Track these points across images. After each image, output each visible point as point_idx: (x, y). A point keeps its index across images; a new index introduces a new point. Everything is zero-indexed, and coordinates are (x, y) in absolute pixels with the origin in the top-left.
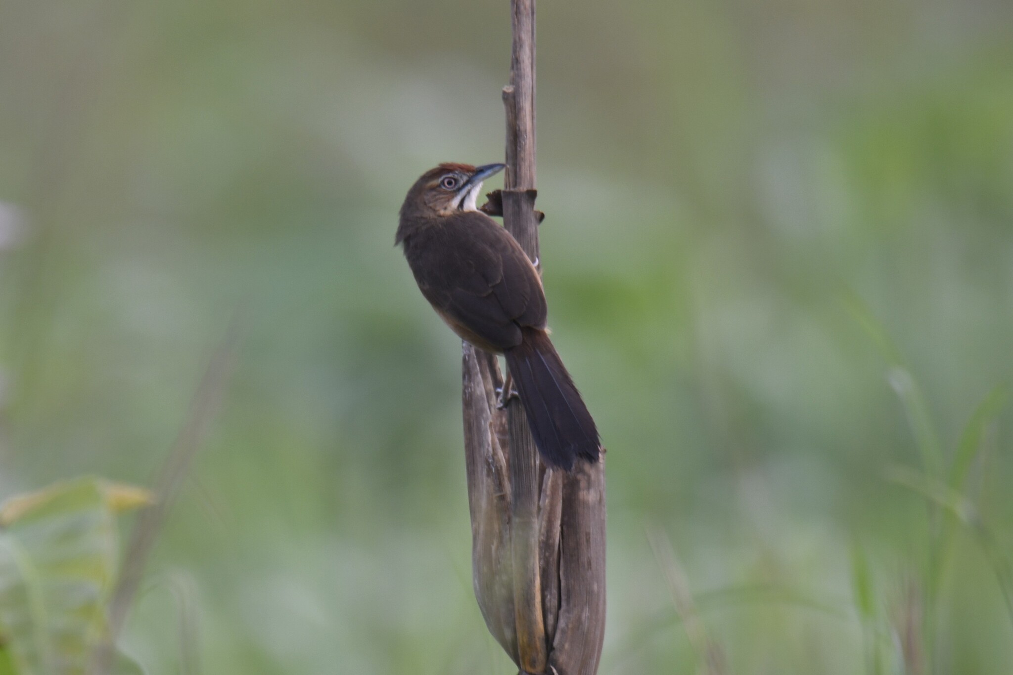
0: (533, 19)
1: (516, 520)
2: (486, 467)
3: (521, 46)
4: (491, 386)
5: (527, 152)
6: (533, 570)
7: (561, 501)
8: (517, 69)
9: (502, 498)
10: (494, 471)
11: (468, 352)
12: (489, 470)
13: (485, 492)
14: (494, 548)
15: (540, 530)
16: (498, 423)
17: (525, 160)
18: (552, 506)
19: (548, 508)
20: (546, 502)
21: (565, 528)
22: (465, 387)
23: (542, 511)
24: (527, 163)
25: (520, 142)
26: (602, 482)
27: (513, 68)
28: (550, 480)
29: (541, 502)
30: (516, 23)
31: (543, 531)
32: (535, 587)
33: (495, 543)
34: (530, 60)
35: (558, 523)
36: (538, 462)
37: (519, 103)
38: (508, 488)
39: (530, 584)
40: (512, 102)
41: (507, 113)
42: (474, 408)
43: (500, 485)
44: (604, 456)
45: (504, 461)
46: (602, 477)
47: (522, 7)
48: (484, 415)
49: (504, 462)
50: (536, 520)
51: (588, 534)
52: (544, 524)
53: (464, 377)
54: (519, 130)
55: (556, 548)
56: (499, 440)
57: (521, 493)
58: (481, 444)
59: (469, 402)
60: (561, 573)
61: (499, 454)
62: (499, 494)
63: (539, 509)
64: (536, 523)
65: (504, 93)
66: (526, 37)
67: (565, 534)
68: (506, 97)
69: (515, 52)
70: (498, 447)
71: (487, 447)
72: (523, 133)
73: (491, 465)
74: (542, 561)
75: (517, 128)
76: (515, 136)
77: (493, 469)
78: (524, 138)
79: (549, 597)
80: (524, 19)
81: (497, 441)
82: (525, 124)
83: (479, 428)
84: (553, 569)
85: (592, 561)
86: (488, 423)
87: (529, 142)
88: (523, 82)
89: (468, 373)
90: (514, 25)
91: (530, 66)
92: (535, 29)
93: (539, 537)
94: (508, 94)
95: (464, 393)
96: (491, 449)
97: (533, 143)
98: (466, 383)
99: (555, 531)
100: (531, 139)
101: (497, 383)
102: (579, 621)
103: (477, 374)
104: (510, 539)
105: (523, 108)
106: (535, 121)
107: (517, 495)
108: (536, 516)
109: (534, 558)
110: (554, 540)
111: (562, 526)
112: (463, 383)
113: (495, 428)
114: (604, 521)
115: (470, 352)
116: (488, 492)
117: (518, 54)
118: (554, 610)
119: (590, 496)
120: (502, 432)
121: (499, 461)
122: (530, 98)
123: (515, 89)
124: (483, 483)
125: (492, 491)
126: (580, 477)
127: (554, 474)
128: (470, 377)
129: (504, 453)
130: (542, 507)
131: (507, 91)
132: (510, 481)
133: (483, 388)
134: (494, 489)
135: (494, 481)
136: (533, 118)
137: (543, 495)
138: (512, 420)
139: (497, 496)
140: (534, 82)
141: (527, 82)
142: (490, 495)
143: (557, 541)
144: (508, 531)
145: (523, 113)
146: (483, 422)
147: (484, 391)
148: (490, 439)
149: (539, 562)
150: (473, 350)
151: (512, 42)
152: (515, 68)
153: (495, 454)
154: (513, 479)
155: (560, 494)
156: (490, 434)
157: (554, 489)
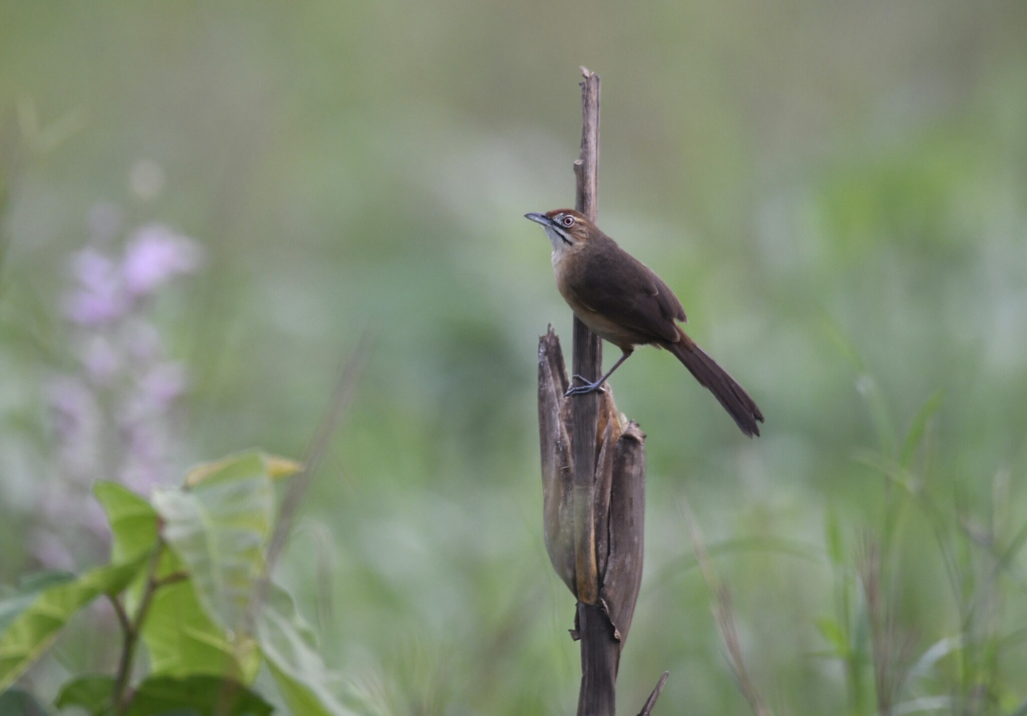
0: (598, 110)
1: (576, 487)
2: (555, 447)
3: (589, 131)
4: (560, 386)
5: (592, 210)
6: (590, 526)
7: (612, 473)
8: (585, 148)
9: (567, 471)
11: (542, 359)
12: (558, 449)
13: (554, 465)
14: (560, 507)
15: (595, 496)
16: (565, 413)
18: (605, 478)
19: (602, 479)
20: (599, 474)
21: (614, 494)
22: (541, 387)
23: (597, 480)
25: (586, 202)
26: (642, 460)
27: (582, 147)
28: (603, 458)
29: (597, 474)
30: (585, 113)
31: (597, 495)
32: (590, 538)
33: (561, 505)
34: (595, 141)
35: (609, 490)
36: (595, 444)
37: (586, 173)
38: (572, 463)
39: (586, 535)
40: (581, 172)
41: (577, 180)
42: (546, 402)
43: (565, 461)
44: (644, 440)
45: (569, 441)
46: (642, 455)
47: (590, 102)
48: (554, 408)
49: (569, 443)
50: (592, 487)
51: (631, 499)
52: (598, 490)
53: (540, 379)
54: (586, 193)
55: (607, 509)
56: (566, 426)
57: (583, 468)
58: (552, 429)
59: (543, 397)
60: (610, 528)
61: (565, 437)
62: (565, 467)
63: (595, 479)
64: (592, 489)
65: (575, 165)
66: (593, 124)
67: (614, 497)
68: (576, 168)
69: (584, 134)
70: (565, 431)
71: (556, 432)
72: (588, 196)
73: (559, 445)
74: (596, 519)
75: (584, 192)
76: (583, 198)
77: (561, 448)
78: (589, 200)
79: (601, 546)
80: (591, 110)
81: (564, 427)
82: (591, 189)
83: (550, 417)
84: (605, 525)
85: (634, 520)
86: (558, 413)
87: (593, 202)
88: (589, 158)
89: (542, 376)
90: (584, 114)
91: (595, 146)
92: (599, 117)
93: (594, 500)
94: (578, 166)
95: (540, 391)
96: (559, 433)
97: (596, 202)
99: (607, 495)
100: (595, 200)
101: (565, 384)
102: (623, 565)
103: (549, 377)
104: (572, 502)
105: (589, 176)
106: (598, 187)
107: (578, 468)
108: (592, 484)
109: (590, 516)
110: (606, 503)
111: (612, 492)
112: (539, 383)
113: (563, 417)
114: (643, 489)
115: (544, 360)
116: (557, 467)
117: (586, 136)
118: (604, 556)
119: (634, 471)
120: (568, 421)
121: (565, 442)
122: (594, 169)
123: (583, 162)
124: (552, 459)
125: (559, 465)
126: (626, 455)
127: (606, 454)
128: (544, 379)
129: (569, 436)
130: (597, 478)
131: (578, 164)
132: (573, 457)
133: (554, 387)
134: (561, 464)
135: (561, 458)
136: (596, 184)
137: (598, 469)
138: (576, 411)
139: (564, 469)
140: (598, 158)
141: (593, 157)
142: (558, 468)
143: (608, 504)
144: (571, 496)
145: (589, 181)
146: (553, 413)
147: (554, 390)
148: (559, 425)
149: (594, 519)
150: (546, 359)
151: (582, 126)
152: (584, 146)
153: (562, 437)
154: (576, 456)
155: (611, 469)
156: (558, 422)
157: (607, 463)
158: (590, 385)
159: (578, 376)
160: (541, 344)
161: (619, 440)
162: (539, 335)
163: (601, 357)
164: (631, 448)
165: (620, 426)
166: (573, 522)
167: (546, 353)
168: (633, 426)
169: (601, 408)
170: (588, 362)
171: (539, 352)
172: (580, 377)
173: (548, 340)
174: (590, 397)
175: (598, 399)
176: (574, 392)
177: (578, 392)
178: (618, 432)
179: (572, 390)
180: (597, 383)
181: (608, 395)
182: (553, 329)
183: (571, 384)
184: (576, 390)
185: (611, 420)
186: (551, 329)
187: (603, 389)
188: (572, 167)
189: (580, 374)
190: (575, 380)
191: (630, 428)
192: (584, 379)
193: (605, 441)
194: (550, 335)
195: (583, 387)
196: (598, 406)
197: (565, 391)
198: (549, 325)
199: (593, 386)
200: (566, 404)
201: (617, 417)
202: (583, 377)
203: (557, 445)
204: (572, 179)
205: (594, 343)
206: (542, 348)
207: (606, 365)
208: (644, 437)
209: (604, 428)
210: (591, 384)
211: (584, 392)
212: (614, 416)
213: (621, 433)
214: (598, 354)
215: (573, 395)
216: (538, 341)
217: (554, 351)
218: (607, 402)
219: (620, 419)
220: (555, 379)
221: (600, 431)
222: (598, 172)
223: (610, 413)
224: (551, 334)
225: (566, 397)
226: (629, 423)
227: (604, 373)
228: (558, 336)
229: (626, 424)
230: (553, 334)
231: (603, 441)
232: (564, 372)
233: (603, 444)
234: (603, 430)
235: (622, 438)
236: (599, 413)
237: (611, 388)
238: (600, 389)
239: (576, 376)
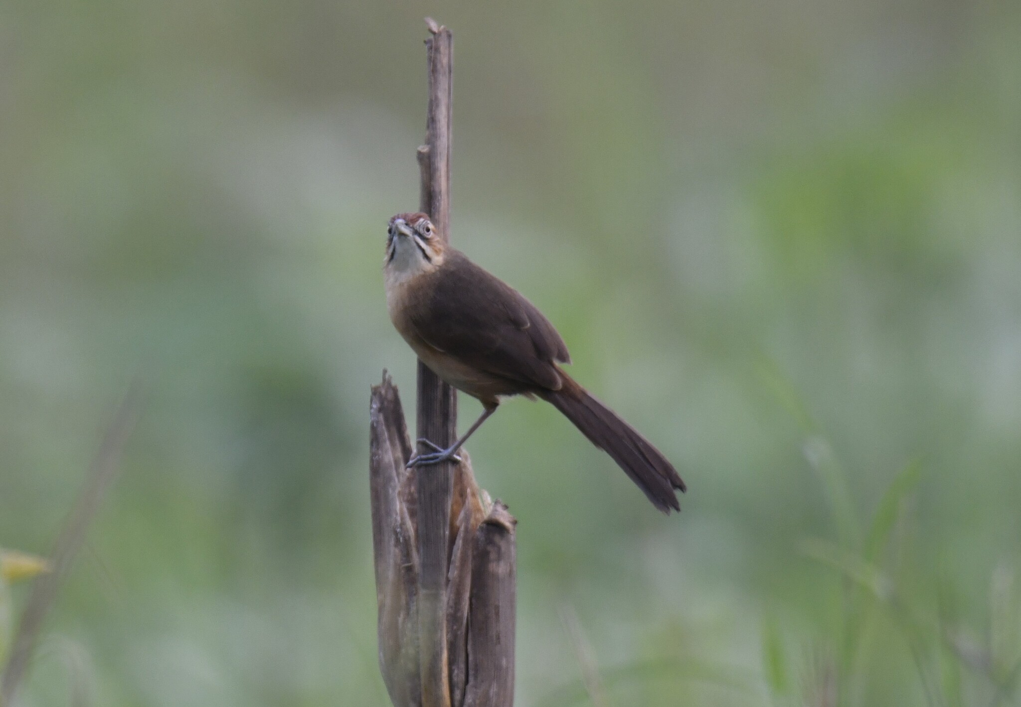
0: (450, 77)
1: (422, 592)
2: (393, 537)
3: (437, 106)
4: (399, 454)
5: (442, 213)
6: (440, 644)
7: (471, 573)
8: (433, 129)
9: (409, 569)
10: (401, 541)
11: (375, 418)
12: (397, 540)
13: (392, 561)
14: (401, 619)
15: (448, 604)
16: (407, 491)
17: (439, 221)
18: (461, 578)
19: (457, 580)
20: (454, 574)
21: (474, 601)
22: (373, 455)
23: (450, 582)
24: (441, 226)
25: (434, 202)
26: (513, 553)
27: (428, 127)
28: (459, 552)
29: (450, 575)
30: (433, 81)
31: (451, 603)
32: (441, 660)
33: (402, 616)
34: (446, 120)
35: (467, 595)
36: (447, 533)
37: (434, 163)
38: (416, 559)
39: (435, 657)
40: (427, 162)
41: (422, 173)
42: (382, 476)
43: (407, 556)
44: (514, 527)
45: (412, 529)
46: (512, 548)
47: (439, 66)
48: (392, 484)
49: (412, 532)
50: (444, 592)
51: (497, 608)
52: (452, 596)
53: (372, 445)
54: (434, 191)
55: (465, 621)
56: (408, 509)
57: (431, 565)
58: (388, 513)
59: (376, 469)
60: (469, 648)
61: (407, 523)
62: (406, 565)
63: (448, 580)
64: (444, 595)
65: (420, 153)
66: (442, 96)
67: (473, 607)
68: (421, 157)
69: (431, 110)
70: (407, 516)
71: (395, 516)
72: (438, 194)
73: (399, 535)
74: (450, 636)
75: (432, 189)
76: (429, 197)
77: (401, 538)
78: (439, 200)
79: (456, 672)
80: (441, 77)
81: (405, 510)
82: (440, 185)
83: (387, 496)
84: (461, 643)
85: (501, 635)
86: (397, 491)
87: (443, 203)
88: (439, 143)
89: (376, 440)
90: (430, 83)
91: (446, 127)
92: (452, 87)
93: (447, 610)
94: (424, 154)
95: (372, 460)
96: (399, 519)
97: (448, 204)
98: (374, 450)
99: (464, 603)
100: (446, 200)
101: (406, 451)
102: (486, 698)
103: (385, 442)
104: (417, 612)
105: (438, 168)
106: (450, 182)
107: (424, 566)
108: (444, 587)
109: (442, 630)
110: (463, 615)
111: (471, 599)
112: (371, 452)
113: (403, 496)
114: (513, 594)
115: (378, 418)
116: (395, 563)
117: (433, 113)
118: (461, 685)
119: (500, 569)
120: (411, 501)
121: (407, 531)
122: (445, 158)
123: (430, 149)
124: (389, 553)
125: (399, 561)
126: (490, 548)
127: (463, 545)
128: (378, 444)
129: (413, 522)
130: (451, 579)
131: (422, 151)
132: (418, 551)
133: (391, 456)
134: (401, 560)
135: (401, 551)
136: (448, 179)
137: (451, 566)
138: (421, 488)
139: (404, 567)
140: (450, 142)
141: (443, 142)
142: (396, 565)
143: (465, 614)
144: (415, 603)
145: (438, 174)
146: (391, 491)
147: (392, 459)
148: (398, 508)
149: (447, 635)
150: (381, 417)
151: (428, 100)
152: (431, 127)
153: (403, 524)
154: (421, 551)
155: (470, 566)
156: (398, 503)
157: (463, 560)
158: (440, 452)
160: (374, 398)
161: (481, 528)
162: (371, 386)
163: (455, 415)
164: (497, 538)
165: (482, 508)
166: (418, 639)
167: (380, 410)
168: (500, 509)
169: (456, 484)
170: (438, 421)
171: (371, 408)
172: (427, 441)
173: (383, 392)
174: (441, 470)
175: (451, 470)
176: (419, 462)
177: (424, 462)
178: (478, 516)
179: (416, 459)
181: (465, 466)
182: (390, 376)
183: (415, 451)
184: (421, 460)
185: (470, 500)
186: (387, 376)
187: (458, 458)
188: (415, 155)
189: (427, 438)
190: (420, 446)
191: (495, 510)
192: (432, 445)
193: (462, 529)
194: (386, 385)
195: (431, 456)
196: (452, 481)
197: (406, 460)
198: (385, 372)
199: (444, 453)
200: (409, 479)
201: (478, 497)
202: (431, 441)
203: (396, 533)
204: (415, 171)
205: (446, 395)
206: (376, 403)
207: (461, 427)
208: (515, 523)
209: (460, 511)
210: (442, 450)
211: (432, 462)
212: (474, 495)
213: (483, 518)
214: (451, 409)
215: (418, 466)
216: (369, 393)
217: (392, 406)
218: (464, 476)
219: (482, 499)
220: (393, 444)
221: (454, 515)
222: (450, 163)
223: (469, 490)
224: (387, 383)
225: (409, 469)
226: (493, 504)
228: (396, 386)
229: (490, 505)
230: (389, 384)
231: (458, 529)
232: (406, 435)
233: (459, 533)
234: (459, 514)
235: (485, 525)
236: (452, 490)
237: (469, 456)
238: (454, 458)
239: (421, 439)
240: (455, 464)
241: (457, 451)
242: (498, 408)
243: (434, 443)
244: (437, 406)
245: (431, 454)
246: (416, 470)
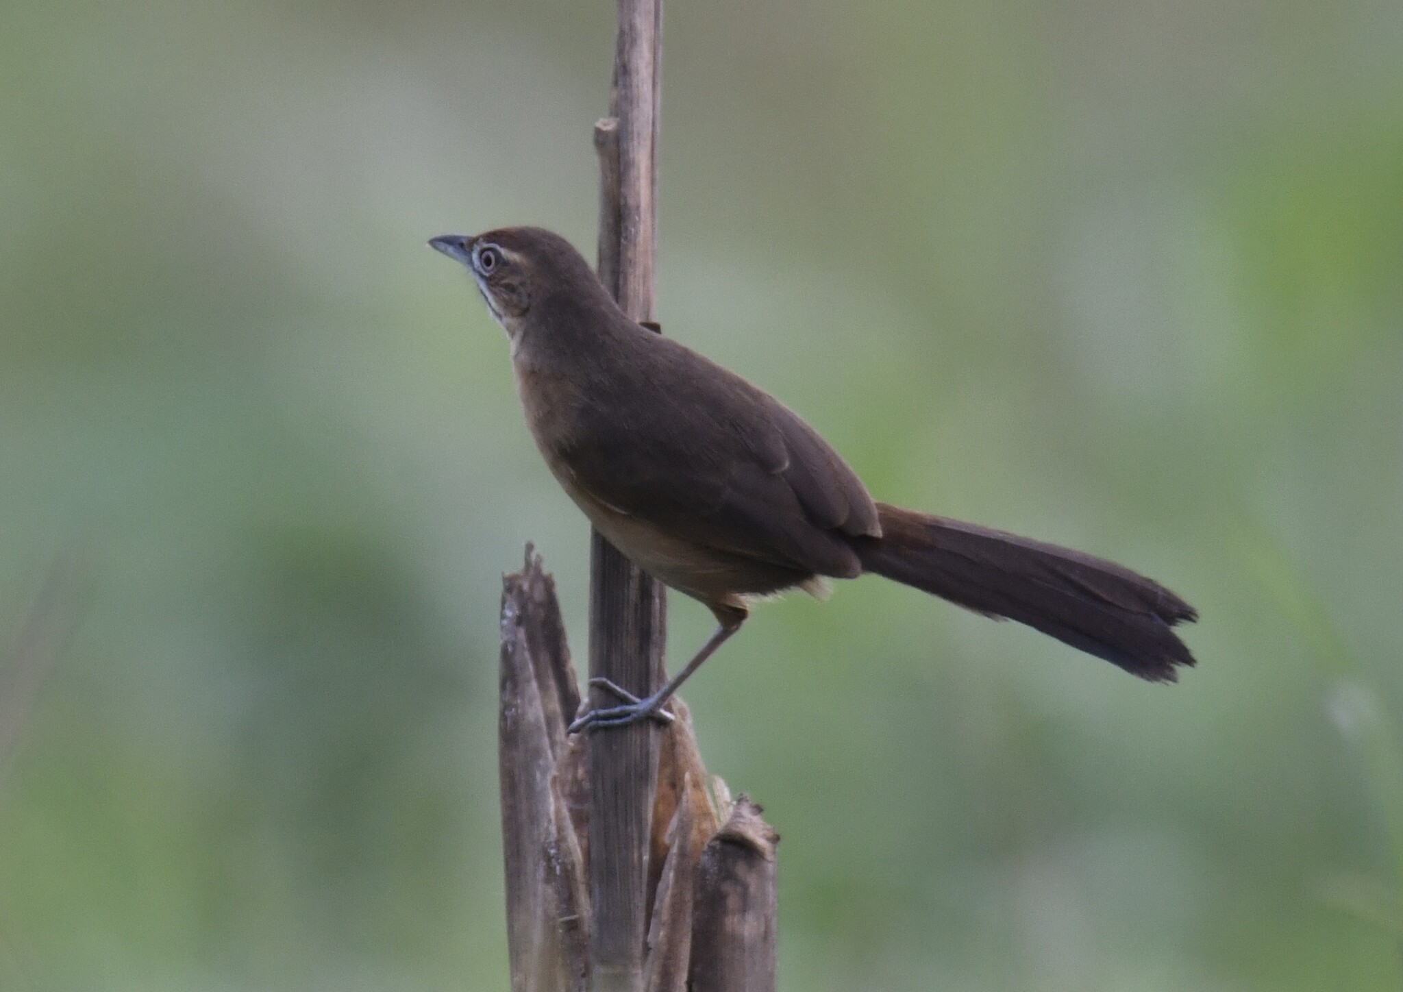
1: (599, 971)
2: (543, 864)
3: (633, 42)
4: (556, 706)
5: (640, 248)
7: (690, 935)
8: (625, 86)
9: (573, 926)
10: (558, 872)
11: (510, 636)
12: (550, 870)
13: (540, 912)
16: (570, 777)
17: (635, 263)
18: (672, 945)
19: (665, 948)
20: (658, 935)
22: (506, 706)
23: (652, 953)
24: (639, 271)
25: (626, 228)
26: (771, 899)
27: (616, 83)
28: (669, 893)
29: (650, 936)
34: (650, 70)
35: (682, 977)
36: (646, 858)
37: (627, 152)
38: (586, 909)
40: (613, 151)
41: (604, 170)
42: (522, 747)
43: (569, 901)
44: (775, 848)
45: (579, 850)
46: (770, 889)
48: (541, 762)
49: (578, 856)
50: (640, 971)
52: (655, 978)
53: (503, 687)
54: (626, 204)
56: (571, 810)
57: (615, 919)
58: (534, 819)
59: (512, 734)
61: (570, 841)
62: (568, 918)
63: (647, 949)
64: (640, 976)
65: (598, 132)
66: (644, 25)
68: (601, 139)
69: (621, 52)
70: (568, 823)
71: (546, 824)
72: (632, 211)
73: (553, 860)
75: (622, 202)
76: (618, 217)
77: (558, 868)
78: (635, 221)
81: (565, 812)
82: (638, 195)
83: (531, 785)
86: (549, 778)
87: (643, 228)
88: (635, 113)
89: (510, 679)
91: (650, 82)
92: (661, 6)
94: (606, 134)
95: (503, 717)
96: (553, 829)
97: (653, 229)
98: (507, 698)
100: (649, 223)
101: (569, 701)
103: (528, 681)
105: (633, 161)
106: (657, 188)
107: (602, 920)
108: (639, 961)
112: (502, 701)
113: (563, 786)
115: (516, 635)
116: (546, 913)
117: (626, 56)
119: (747, 927)
120: (577, 797)
121: (569, 853)
122: (648, 143)
123: (618, 124)
124: (535, 894)
125: (553, 911)
126: (727, 887)
127: (677, 882)
128: (515, 685)
129: (580, 836)
130: (652, 945)
131: (605, 129)
132: (590, 892)
133: (540, 708)
134: (558, 908)
135: (558, 892)
136: (653, 182)
137: (653, 921)
138: (596, 771)
139: (562, 922)
140: (657, 111)
141: (644, 111)
142: (548, 918)
145: (633, 173)
146: (538, 776)
147: (541, 717)
148: (552, 808)
150: (522, 634)
151: (617, 32)
152: (620, 83)
153: (561, 839)
154: (597, 891)
155: (688, 922)
156: (552, 800)
157: (677, 908)
158: (634, 703)
159: (604, 679)
160: (508, 597)
161: (712, 848)
162: (503, 573)
163: (662, 632)
164: (741, 869)
165: (713, 811)
167: (519, 621)
168: (746, 811)
169: (663, 764)
170: (630, 644)
171: (503, 617)
172: (609, 683)
173: (526, 587)
174: (634, 736)
175: (655, 739)
176: (593, 723)
177: (601, 723)
178: (706, 825)
179: (586, 717)
180: (652, 700)
181: (681, 731)
182: (538, 556)
183: (585, 700)
184: (597, 718)
185: (689, 793)
186: (533, 557)
187: (668, 715)
188: (589, 138)
189: (609, 678)
190: (596, 692)
191: (737, 815)
192: (618, 689)
193: (674, 850)
194: (532, 572)
195: (617, 710)
196: (656, 759)
197: (569, 719)
198: (530, 547)
199: (641, 706)
200: (573, 753)
201: (705, 788)
202: (617, 684)
203: (549, 859)
205: (646, 594)
206: (511, 608)
207: (673, 659)
208: (775, 839)
209: (671, 816)
210: (637, 700)
211: (617, 722)
212: (696, 785)
213: (714, 827)
214: (655, 622)
215: (593, 730)
216: (499, 588)
217: (542, 613)
218: (679, 749)
219: (712, 792)
220: (543, 687)
221: (660, 824)
222: (656, 152)
223: (687, 776)
224: (533, 569)
225: (573, 735)
226: (735, 803)
227: (671, 674)
228: (550, 575)
229: (728, 804)
230: (538, 570)
231: (667, 849)
232: (568, 670)
233: (668, 857)
234: (669, 823)
235: (718, 842)
236: (656, 776)
237: (688, 710)
238: (661, 714)
239: (597, 679)
240: (662, 727)
241: (666, 703)
242: (746, 623)
243: (621, 687)
244: (629, 615)
245: (616, 707)
246: (587, 738)
